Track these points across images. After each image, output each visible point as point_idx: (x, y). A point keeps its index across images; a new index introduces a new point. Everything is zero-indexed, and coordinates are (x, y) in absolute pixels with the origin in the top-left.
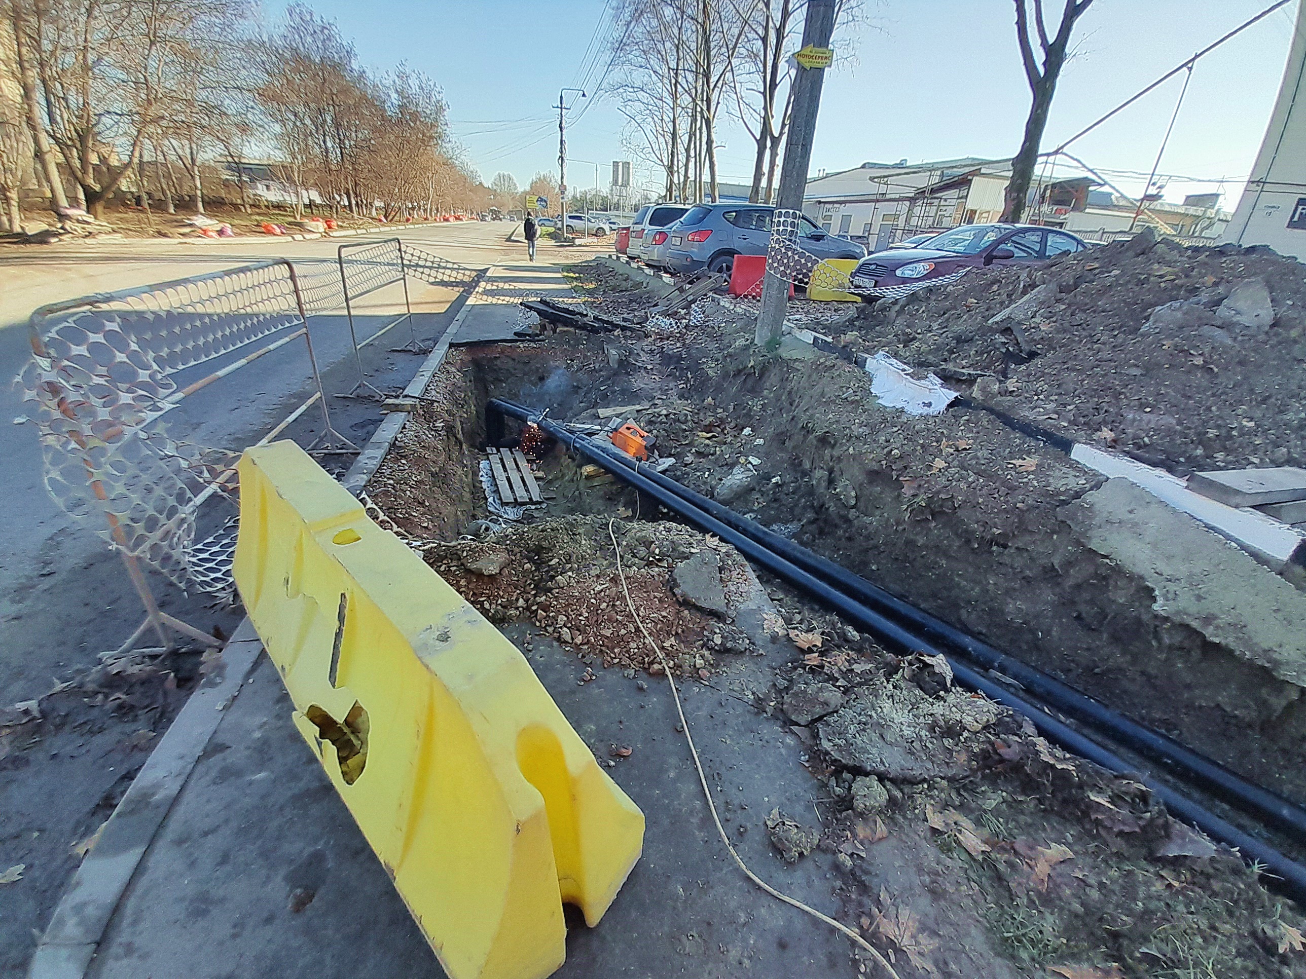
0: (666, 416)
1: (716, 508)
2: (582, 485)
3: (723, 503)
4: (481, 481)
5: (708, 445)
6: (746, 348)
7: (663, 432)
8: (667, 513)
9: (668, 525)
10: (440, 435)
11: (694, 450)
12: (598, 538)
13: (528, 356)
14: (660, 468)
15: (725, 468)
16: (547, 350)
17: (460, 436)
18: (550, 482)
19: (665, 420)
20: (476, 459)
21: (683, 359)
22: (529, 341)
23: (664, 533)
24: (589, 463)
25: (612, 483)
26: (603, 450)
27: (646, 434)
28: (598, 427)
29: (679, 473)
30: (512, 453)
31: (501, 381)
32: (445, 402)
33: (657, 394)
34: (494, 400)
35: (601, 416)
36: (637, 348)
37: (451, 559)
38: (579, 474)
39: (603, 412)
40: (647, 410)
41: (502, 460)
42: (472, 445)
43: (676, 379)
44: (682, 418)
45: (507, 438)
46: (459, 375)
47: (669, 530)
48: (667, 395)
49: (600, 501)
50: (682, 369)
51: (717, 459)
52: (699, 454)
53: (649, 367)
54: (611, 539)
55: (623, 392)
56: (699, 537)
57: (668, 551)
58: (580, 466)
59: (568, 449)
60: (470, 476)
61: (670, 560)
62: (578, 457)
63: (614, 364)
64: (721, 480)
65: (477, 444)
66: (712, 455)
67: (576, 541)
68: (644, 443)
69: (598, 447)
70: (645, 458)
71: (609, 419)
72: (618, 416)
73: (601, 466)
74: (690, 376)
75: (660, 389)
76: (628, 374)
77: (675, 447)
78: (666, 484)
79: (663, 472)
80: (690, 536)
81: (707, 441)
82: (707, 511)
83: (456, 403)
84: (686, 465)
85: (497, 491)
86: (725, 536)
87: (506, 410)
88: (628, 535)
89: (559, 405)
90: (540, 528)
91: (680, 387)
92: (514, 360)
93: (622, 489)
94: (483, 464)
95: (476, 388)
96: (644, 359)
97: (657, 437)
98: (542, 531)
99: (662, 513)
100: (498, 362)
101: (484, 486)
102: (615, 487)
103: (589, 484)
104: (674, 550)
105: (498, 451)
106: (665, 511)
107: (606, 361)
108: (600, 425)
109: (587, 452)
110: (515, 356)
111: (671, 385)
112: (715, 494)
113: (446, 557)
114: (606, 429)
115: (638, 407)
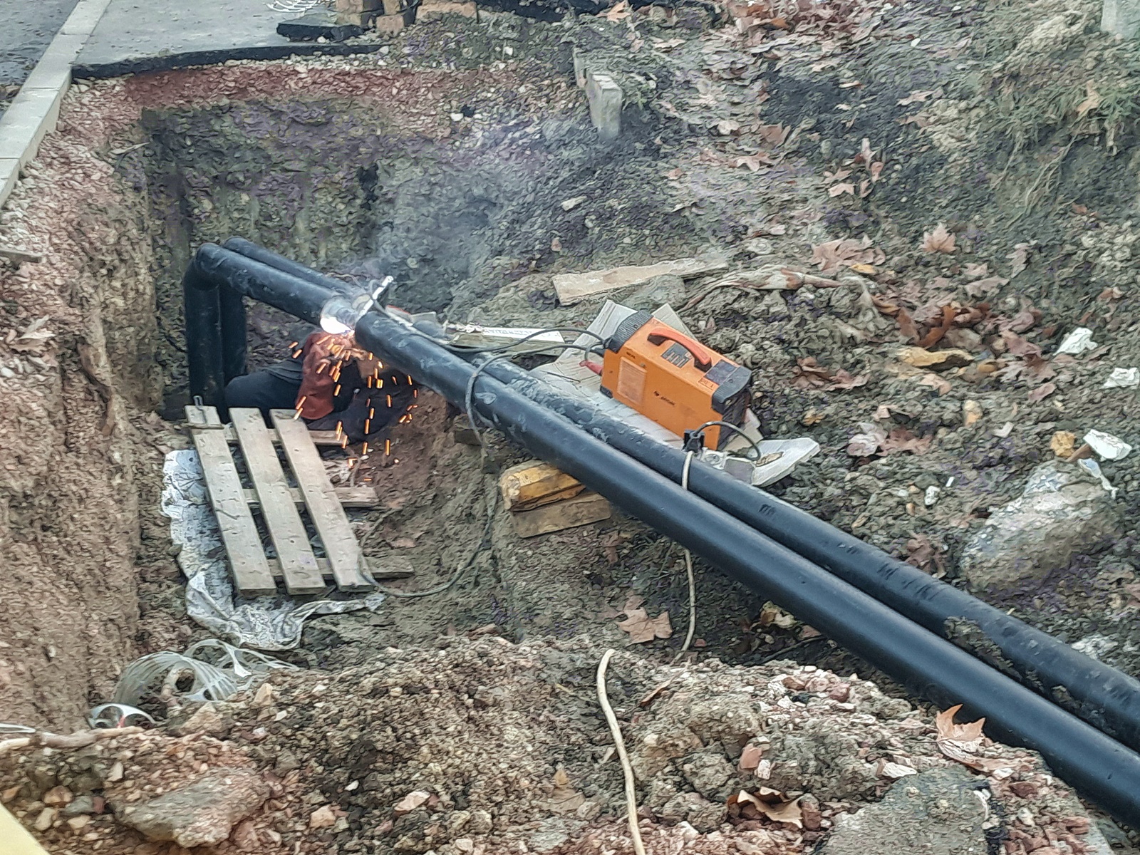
0: (784, 293)
1: (969, 615)
2: (500, 531)
3: (993, 595)
4: (169, 520)
5: (935, 394)
6: (1069, 48)
7: (776, 351)
8: (793, 632)
9: (800, 674)
10: (38, 369)
11: (883, 411)
12: (560, 720)
13: (322, 103)
14: (765, 473)
15: (998, 474)
16: (385, 81)
17: (103, 370)
18: (395, 522)
19: (780, 308)
20: (153, 445)
21: (842, 96)
22: (324, 51)
23: (785, 703)
24: (525, 457)
25: (602, 526)
26: (574, 413)
27: (716, 358)
28: (556, 337)
29: (831, 490)
30: (270, 424)
31: (235, 185)
32: (55, 258)
33: (755, 221)
34: (212, 249)
35: (564, 298)
36: (683, 65)
37: (72, 789)
38: (492, 493)
39: (569, 284)
40: (718, 274)
41: (236, 447)
42: (142, 401)
43: (819, 163)
44: (842, 301)
45: (256, 375)
46: (100, 170)
47: (801, 695)
48: (786, 221)
49: (562, 588)
50: (841, 131)
51: (968, 441)
52: (902, 423)
53: (726, 127)
54: (604, 724)
55: (639, 215)
56: (913, 721)
57: (803, 769)
58: (494, 468)
59: (454, 410)
60: (133, 501)
61: (811, 801)
62: (487, 438)
63: (606, 123)
64: (983, 513)
65: (156, 395)
66: (951, 426)
67: (483, 729)
68: (710, 389)
69: (554, 403)
70: (713, 436)
71: (588, 307)
72: (620, 296)
73: (567, 466)
74: (868, 154)
75: (766, 201)
76: (655, 153)
77: (820, 402)
78: (787, 531)
79: (779, 487)
80: (879, 716)
81: (931, 380)
82: (934, 624)
83: (92, 263)
84: (856, 462)
85: (219, 554)
86: (1005, 715)
87: (252, 281)
88: (663, 708)
89: (424, 260)
90: (368, 683)
91: (835, 191)
92: (277, 114)
93: (638, 543)
94: (175, 462)
95: (156, 213)
96: (708, 99)
97: (755, 365)
98: (376, 692)
99: (776, 630)
100: (226, 125)
101: (178, 534)
102: (609, 540)
103: (524, 529)
104: (825, 765)
105: (225, 418)
106: (786, 621)
107: (580, 112)
108: (560, 327)
109: (520, 419)
110: (280, 101)
111: (804, 185)
112: (965, 563)
113: (57, 782)
114: (582, 340)
115: (689, 266)
